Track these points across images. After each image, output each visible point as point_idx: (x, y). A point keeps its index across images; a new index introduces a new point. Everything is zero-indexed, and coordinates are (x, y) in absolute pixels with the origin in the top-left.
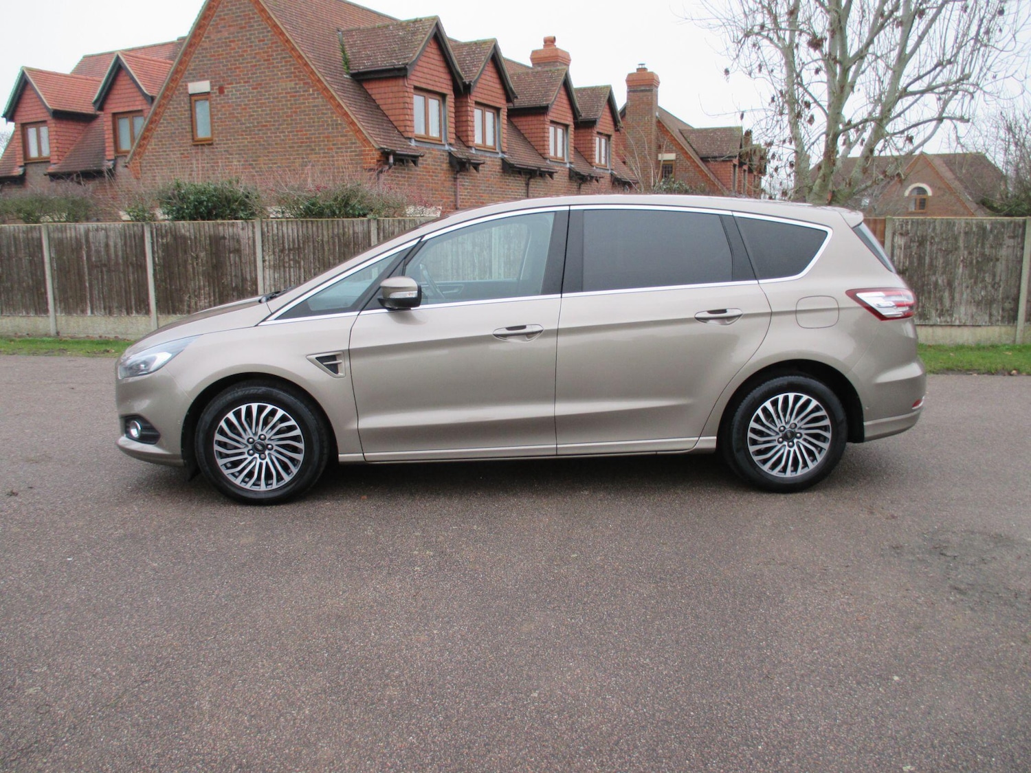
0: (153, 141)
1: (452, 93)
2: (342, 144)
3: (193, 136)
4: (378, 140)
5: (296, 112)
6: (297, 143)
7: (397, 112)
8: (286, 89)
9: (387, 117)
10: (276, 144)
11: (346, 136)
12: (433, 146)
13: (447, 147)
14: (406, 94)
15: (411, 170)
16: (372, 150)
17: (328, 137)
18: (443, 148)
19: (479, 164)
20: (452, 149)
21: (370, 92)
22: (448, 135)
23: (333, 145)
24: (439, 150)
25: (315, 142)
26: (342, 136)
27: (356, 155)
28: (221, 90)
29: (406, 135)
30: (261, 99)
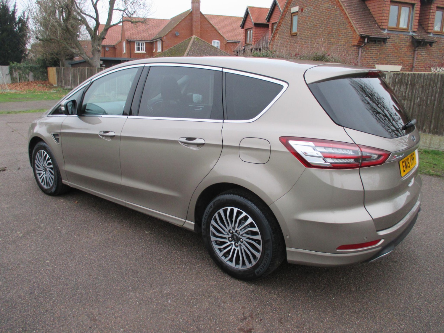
0: (278, 35)
1: (419, 3)
2: (345, 33)
3: (291, 32)
4: (360, 31)
5: (328, 18)
6: (327, 33)
7: (379, 15)
8: (326, 7)
9: (374, 18)
10: (319, 34)
11: (347, 29)
12: (400, 33)
13: (411, 33)
14: (385, 5)
15: (383, 46)
16: (356, 36)
17: (340, 30)
18: (408, 34)
19: (433, 42)
20: (414, 34)
21: (368, 5)
22: (413, 27)
23: (341, 34)
24: (405, 35)
25: (334, 33)
26: (345, 29)
27: (350, 39)
28: (302, 10)
29: (381, 27)
30: (316, 13)
